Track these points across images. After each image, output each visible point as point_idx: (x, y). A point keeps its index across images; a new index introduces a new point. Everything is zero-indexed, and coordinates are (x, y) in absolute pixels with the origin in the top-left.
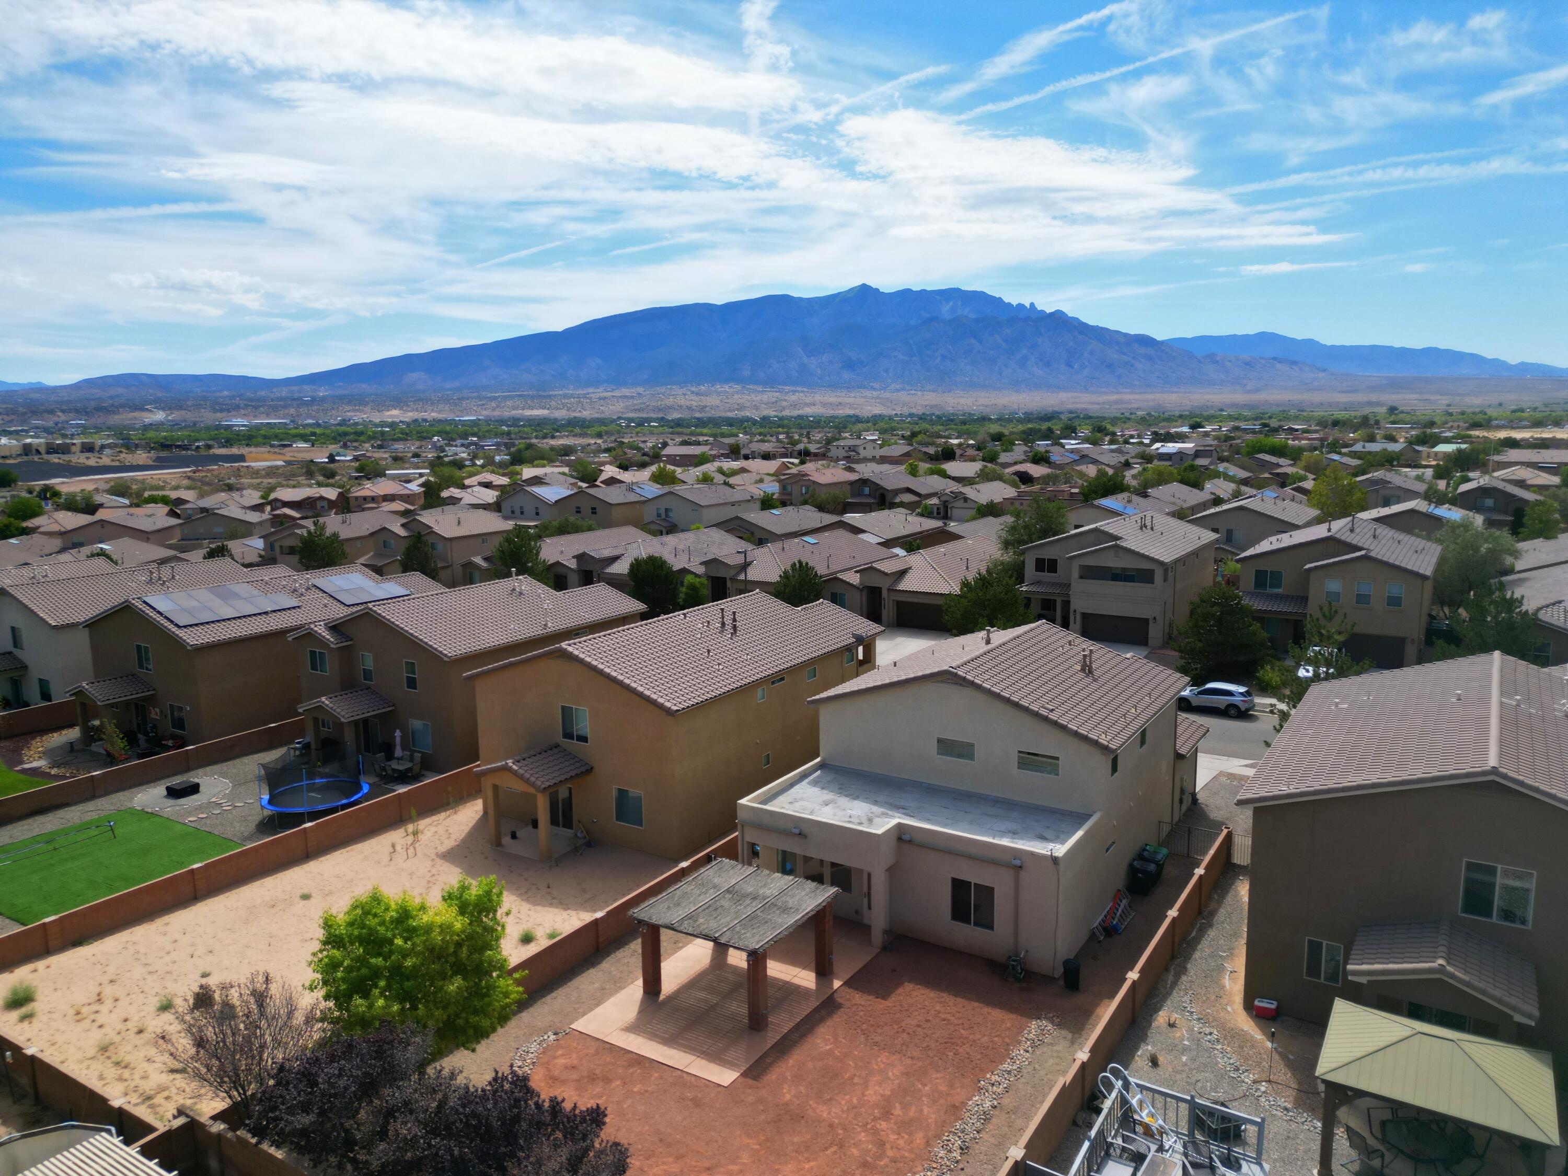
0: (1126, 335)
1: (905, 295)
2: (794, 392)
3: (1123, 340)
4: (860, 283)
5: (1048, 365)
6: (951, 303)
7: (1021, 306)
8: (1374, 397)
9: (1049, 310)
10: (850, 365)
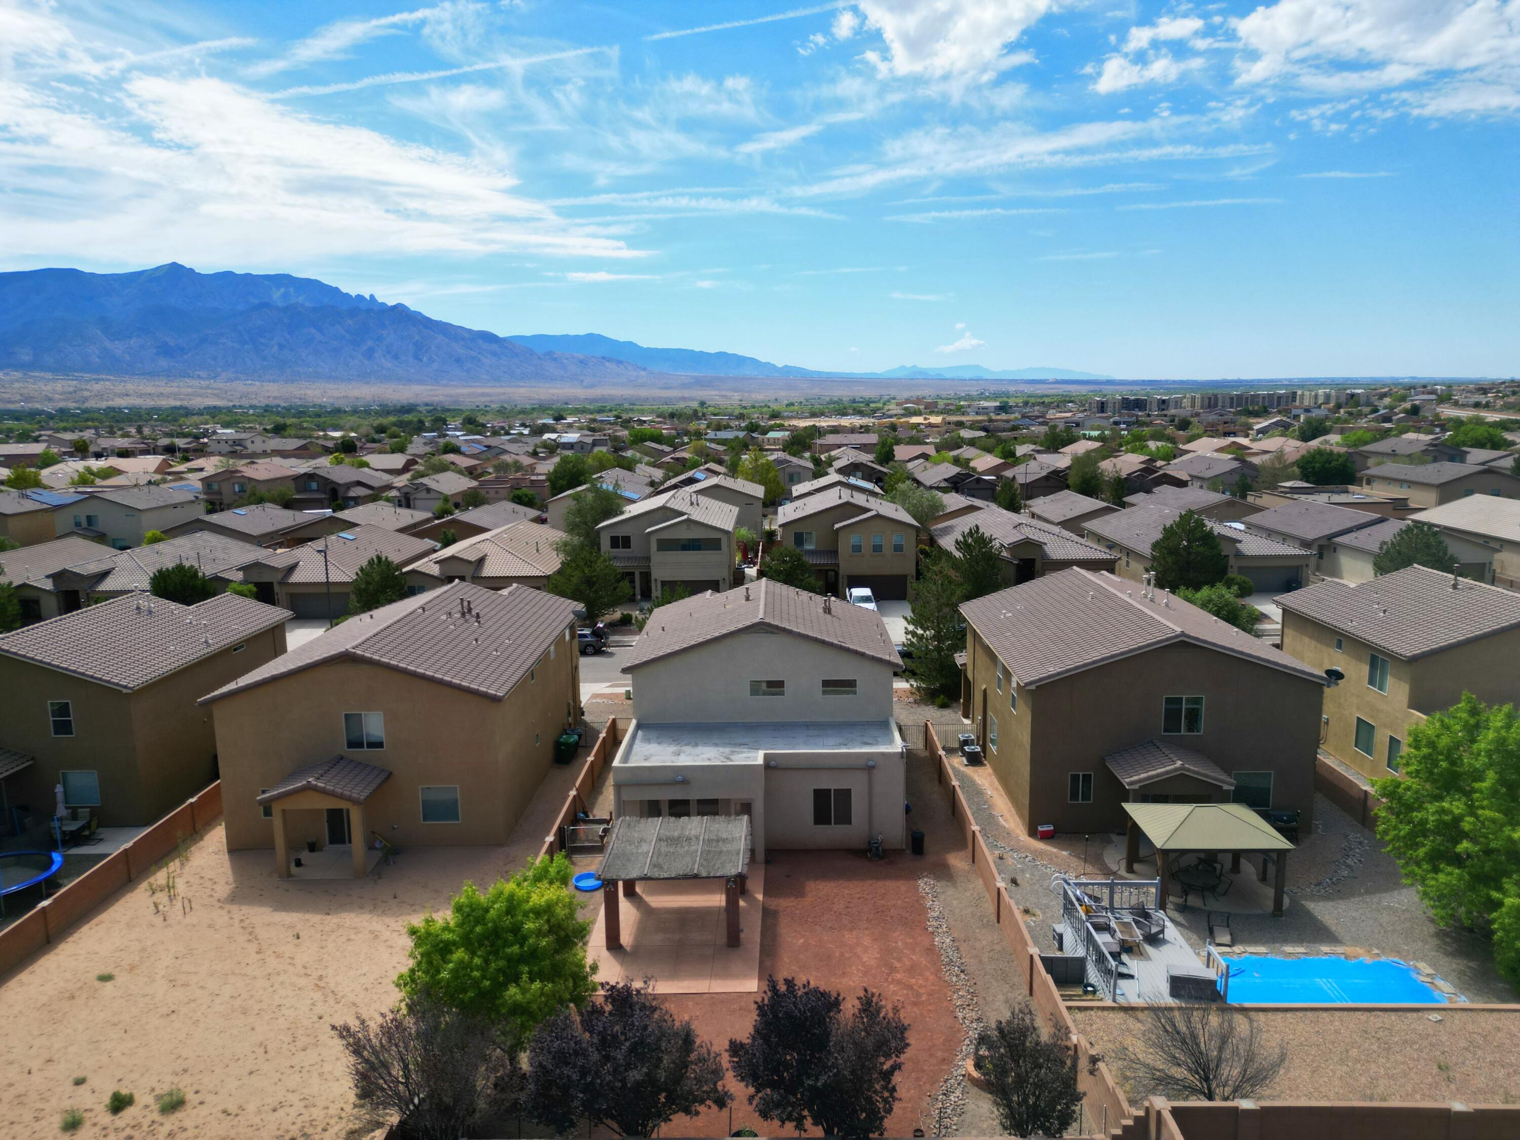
0: (469, 331)
1: (226, 278)
2: (97, 381)
3: (467, 336)
4: (170, 262)
5: (396, 357)
6: (282, 290)
7: (360, 297)
8: (686, 393)
9: (391, 302)
10: (166, 351)
